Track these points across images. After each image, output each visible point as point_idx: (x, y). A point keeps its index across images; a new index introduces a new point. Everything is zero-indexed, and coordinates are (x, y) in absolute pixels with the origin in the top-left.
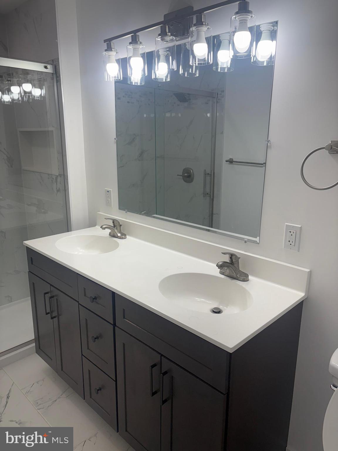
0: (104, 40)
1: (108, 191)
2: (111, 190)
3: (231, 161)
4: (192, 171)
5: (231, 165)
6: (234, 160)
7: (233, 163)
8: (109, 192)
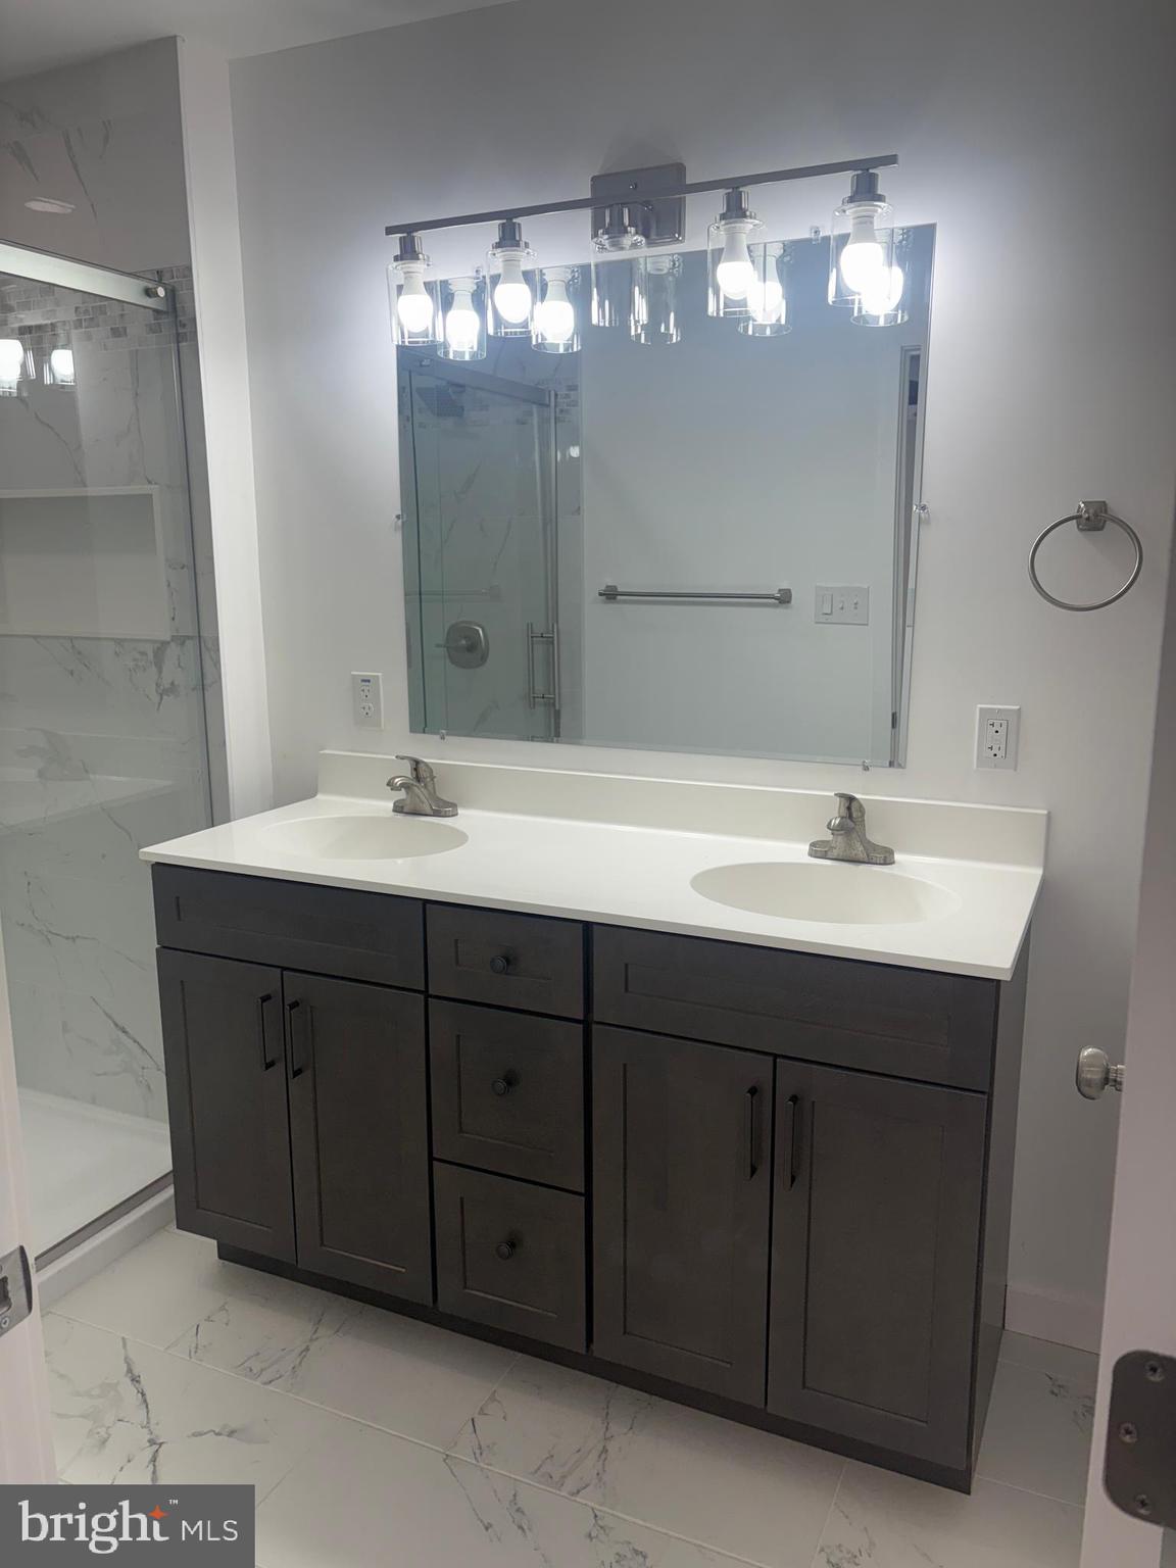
0: (387, 228)
1: (363, 681)
2: (380, 674)
3: (610, 595)
4: (481, 632)
5: (612, 607)
6: (619, 590)
7: (619, 597)
8: (369, 681)
